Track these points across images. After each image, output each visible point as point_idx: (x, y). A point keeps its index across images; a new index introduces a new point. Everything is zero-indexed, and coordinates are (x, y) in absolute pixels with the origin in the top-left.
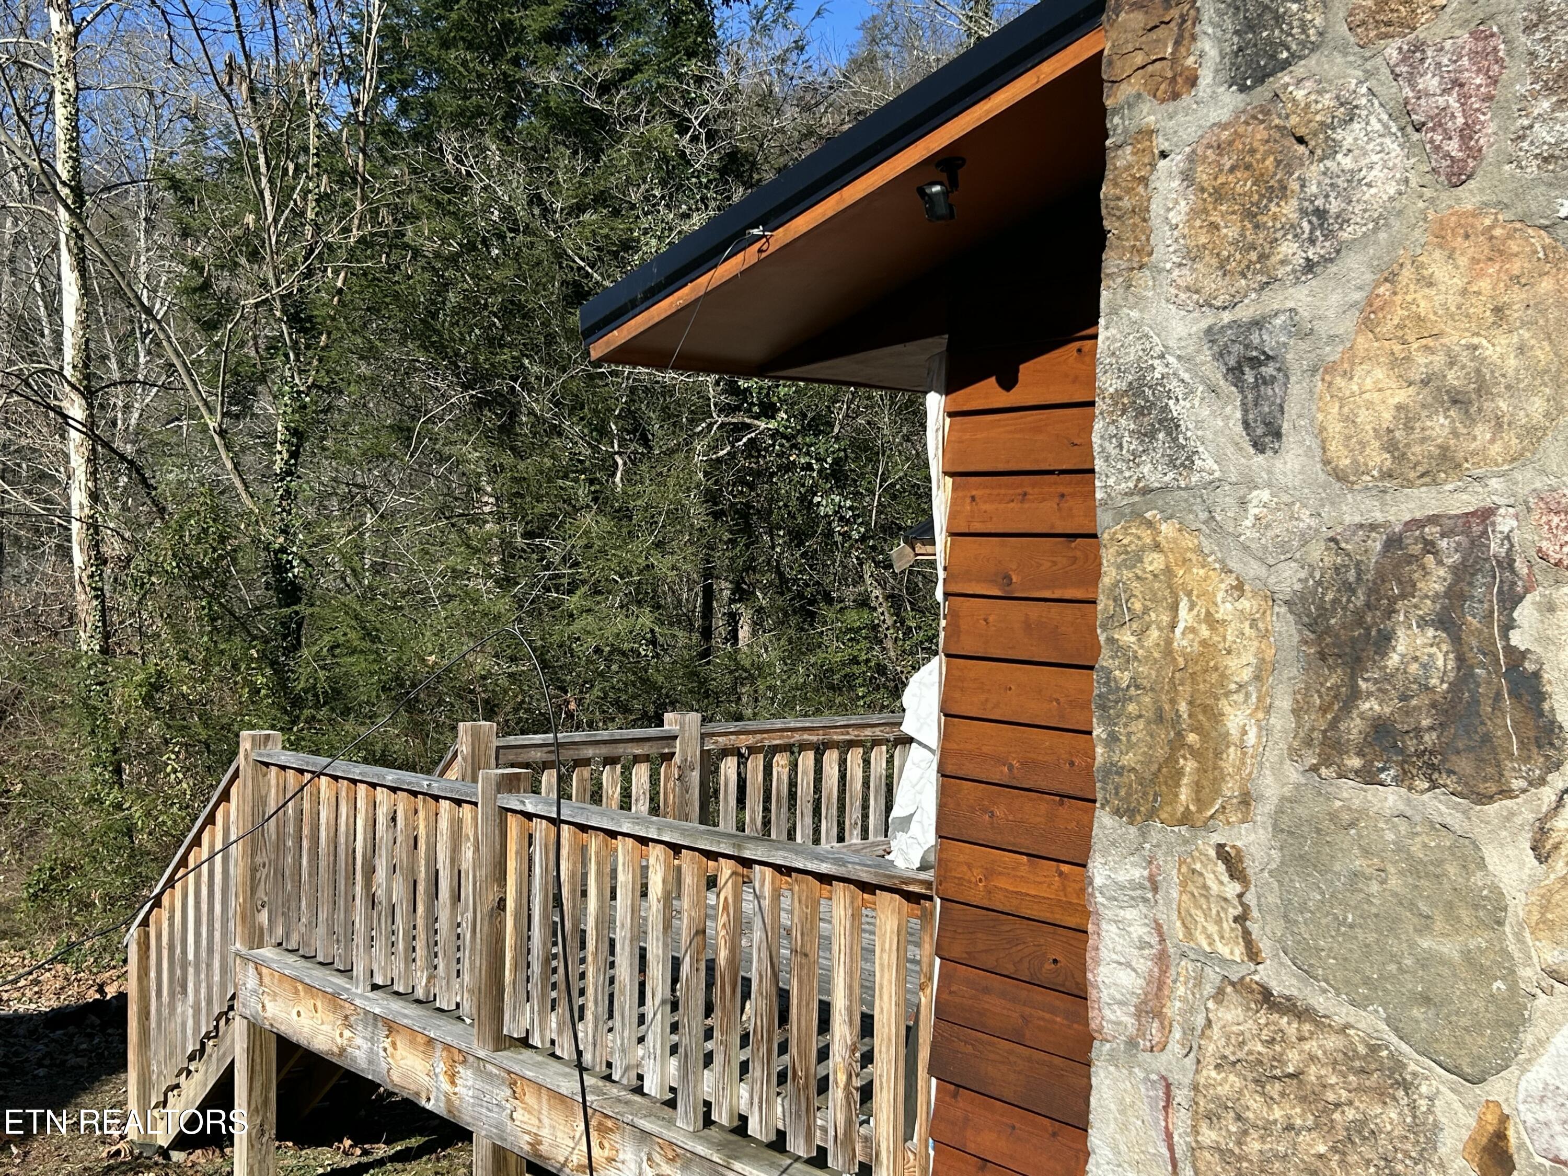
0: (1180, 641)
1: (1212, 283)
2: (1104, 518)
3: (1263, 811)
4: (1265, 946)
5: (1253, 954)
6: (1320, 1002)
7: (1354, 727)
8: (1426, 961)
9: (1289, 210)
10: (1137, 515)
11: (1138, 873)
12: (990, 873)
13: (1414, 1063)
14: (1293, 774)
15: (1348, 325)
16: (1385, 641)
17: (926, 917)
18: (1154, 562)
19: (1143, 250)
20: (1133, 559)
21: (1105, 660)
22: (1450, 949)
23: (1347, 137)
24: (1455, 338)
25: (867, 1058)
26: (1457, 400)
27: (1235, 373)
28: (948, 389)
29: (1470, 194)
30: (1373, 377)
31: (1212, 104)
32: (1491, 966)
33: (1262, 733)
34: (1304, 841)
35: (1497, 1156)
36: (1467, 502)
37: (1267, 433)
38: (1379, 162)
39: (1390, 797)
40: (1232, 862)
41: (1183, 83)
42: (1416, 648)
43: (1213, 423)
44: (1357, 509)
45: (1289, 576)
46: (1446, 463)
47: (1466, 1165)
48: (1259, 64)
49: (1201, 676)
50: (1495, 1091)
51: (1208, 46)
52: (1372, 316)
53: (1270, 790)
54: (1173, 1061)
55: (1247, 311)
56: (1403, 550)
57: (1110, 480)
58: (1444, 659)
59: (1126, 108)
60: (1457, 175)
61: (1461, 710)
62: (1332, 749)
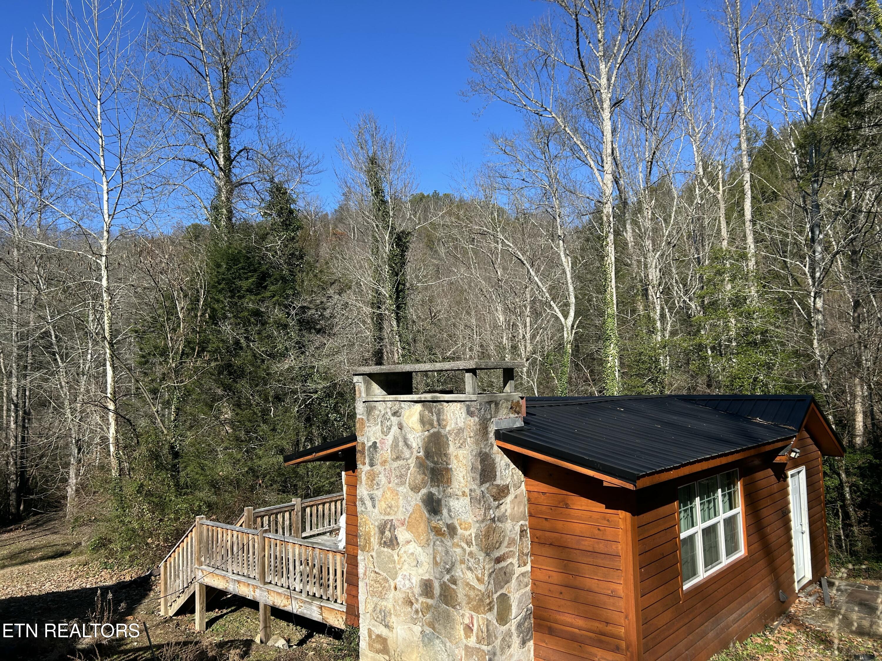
0: (366, 530)
1: (368, 488)
2: (358, 514)
3: (375, 551)
4: (375, 566)
6: (381, 573)
7: (382, 542)
8: (389, 567)
9: (375, 482)
10: (362, 514)
11: (363, 558)
12: (354, 550)
13: (389, 579)
14: (377, 546)
15: (381, 496)
16: (385, 532)
17: (344, 557)
18: (364, 520)
19: (361, 482)
20: (361, 519)
21: (359, 531)
22: (391, 566)
23: (380, 476)
24: (389, 500)
25: (336, 581)
26: (390, 507)
27: (371, 499)
28: (345, 471)
29: (390, 485)
30: (383, 503)
31: (367, 468)
32: (395, 568)
33: (374, 541)
34: (379, 554)
35: (396, 588)
36: (391, 518)
37: (374, 507)
38: (383, 480)
39: (386, 549)
40: (372, 556)
41: (364, 464)
42: (387, 533)
43: (369, 503)
44: (382, 517)
45: (376, 524)
46: (389, 514)
47: (393, 590)
48: (372, 465)
49: (368, 533)
50: (395, 581)
51: (367, 461)
52: (383, 496)
53: (375, 548)
54: (367, 581)
55: (371, 492)
56: (386, 523)
57: (359, 509)
58: (390, 535)
59: (360, 466)
60: (389, 483)
61: (391, 540)
62: (381, 544)
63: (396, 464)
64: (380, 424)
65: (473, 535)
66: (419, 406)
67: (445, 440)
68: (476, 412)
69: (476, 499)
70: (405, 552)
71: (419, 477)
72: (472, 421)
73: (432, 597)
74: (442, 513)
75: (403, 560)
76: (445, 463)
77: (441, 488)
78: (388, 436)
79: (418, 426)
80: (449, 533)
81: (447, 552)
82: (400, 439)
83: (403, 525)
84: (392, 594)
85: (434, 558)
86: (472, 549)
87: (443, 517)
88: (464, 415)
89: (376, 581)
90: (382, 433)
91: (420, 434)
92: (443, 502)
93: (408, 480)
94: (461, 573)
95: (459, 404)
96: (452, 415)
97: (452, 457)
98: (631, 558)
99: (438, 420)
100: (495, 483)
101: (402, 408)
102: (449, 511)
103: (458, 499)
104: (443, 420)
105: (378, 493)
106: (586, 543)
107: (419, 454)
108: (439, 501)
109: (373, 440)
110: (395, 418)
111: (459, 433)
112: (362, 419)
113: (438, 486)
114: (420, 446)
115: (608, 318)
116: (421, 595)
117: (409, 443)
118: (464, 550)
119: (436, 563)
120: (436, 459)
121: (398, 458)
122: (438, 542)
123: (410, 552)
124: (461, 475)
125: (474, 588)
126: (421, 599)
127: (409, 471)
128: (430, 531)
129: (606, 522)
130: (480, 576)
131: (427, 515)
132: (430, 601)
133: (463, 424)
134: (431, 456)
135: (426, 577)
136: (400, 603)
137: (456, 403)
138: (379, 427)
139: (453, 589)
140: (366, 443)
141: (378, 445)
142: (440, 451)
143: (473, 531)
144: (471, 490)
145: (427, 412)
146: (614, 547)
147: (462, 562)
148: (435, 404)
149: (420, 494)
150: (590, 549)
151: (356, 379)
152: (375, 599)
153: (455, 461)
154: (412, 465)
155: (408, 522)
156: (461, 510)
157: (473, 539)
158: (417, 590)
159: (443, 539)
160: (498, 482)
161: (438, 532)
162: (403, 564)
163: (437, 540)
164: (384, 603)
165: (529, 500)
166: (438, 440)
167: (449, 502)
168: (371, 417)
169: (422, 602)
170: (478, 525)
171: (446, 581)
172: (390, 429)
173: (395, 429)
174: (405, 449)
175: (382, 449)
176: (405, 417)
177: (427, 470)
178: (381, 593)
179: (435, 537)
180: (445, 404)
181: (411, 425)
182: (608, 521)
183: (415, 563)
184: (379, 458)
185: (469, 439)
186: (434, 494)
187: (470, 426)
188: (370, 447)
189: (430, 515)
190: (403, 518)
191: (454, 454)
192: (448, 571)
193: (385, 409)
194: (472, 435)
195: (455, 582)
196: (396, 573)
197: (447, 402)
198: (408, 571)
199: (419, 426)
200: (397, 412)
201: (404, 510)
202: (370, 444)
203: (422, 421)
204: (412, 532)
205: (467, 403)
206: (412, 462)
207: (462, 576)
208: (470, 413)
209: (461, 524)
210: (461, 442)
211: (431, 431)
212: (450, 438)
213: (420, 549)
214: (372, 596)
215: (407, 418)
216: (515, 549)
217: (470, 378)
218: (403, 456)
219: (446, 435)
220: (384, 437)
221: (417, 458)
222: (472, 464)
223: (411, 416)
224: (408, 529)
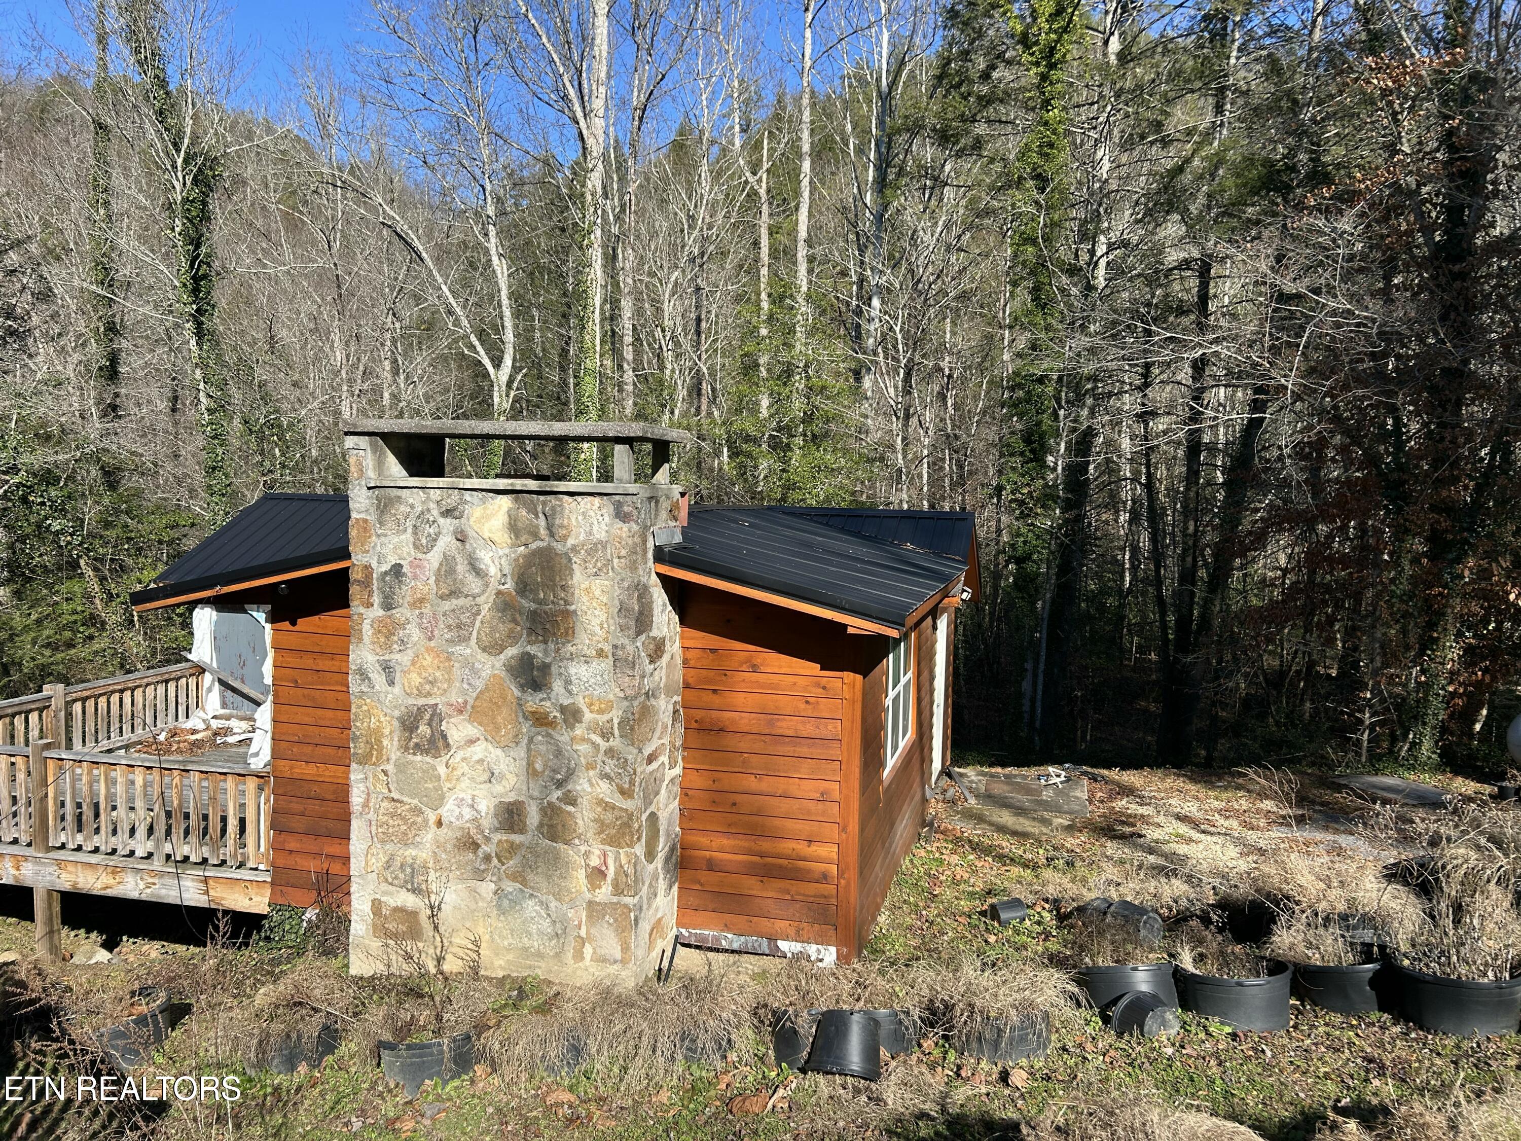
0: (372, 726)
1: (378, 650)
2: (352, 697)
3: (392, 762)
4: (392, 789)
5: (390, 791)
6: (405, 799)
7: (411, 744)
8: (426, 789)
9: (396, 638)
10: (361, 697)
11: (362, 776)
12: (291, 768)
13: (424, 808)
14: (399, 754)
15: (409, 664)
16: (417, 728)
17: (267, 782)
18: (365, 708)
19: (361, 639)
20: (359, 707)
21: (353, 729)
22: (430, 786)
23: (408, 627)
24: (430, 671)
26: (431, 682)
27: (384, 669)
29: (432, 644)
30: (414, 676)
31: (377, 612)
32: (438, 788)
33: (391, 745)
34: (401, 768)
35: (439, 824)
36: (433, 702)
37: (391, 683)
38: (414, 633)
39: (418, 758)
40: (385, 772)
41: (370, 605)
42: (423, 729)
43: (378, 679)
44: (411, 701)
45: (397, 713)
46: (429, 694)
47: (434, 827)
48: (388, 606)
49: (377, 733)
50: (439, 811)
51: (376, 599)
52: (413, 663)
53: (393, 757)
54: (371, 816)
55: (386, 657)
56: (421, 710)
57: (353, 689)
58: (429, 731)
59: (356, 607)
60: (430, 639)
61: (432, 741)
62: (407, 749)
63: (447, 605)
64: (410, 530)
65: (616, 721)
66: (505, 502)
67: (564, 561)
68: (635, 513)
69: (626, 660)
70: (464, 759)
71: (503, 628)
72: (625, 529)
73: (522, 831)
74: (550, 688)
75: (458, 772)
76: (562, 602)
77: (552, 646)
78: (429, 556)
79: (503, 537)
80: (565, 721)
81: (559, 753)
82: (459, 559)
83: (460, 712)
84: (429, 836)
85: (530, 764)
86: (612, 743)
87: (554, 694)
88: (607, 518)
89: (392, 815)
90: (416, 547)
91: (507, 551)
92: (554, 669)
93: (475, 633)
94: (586, 786)
95: (597, 500)
96: (580, 518)
97: (577, 592)
98: (858, 742)
99: (550, 528)
100: (651, 634)
101: (466, 502)
102: (568, 682)
103: (587, 662)
104: (562, 526)
105: (403, 659)
106: (784, 724)
107: (502, 587)
108: (545, 668)
109: (393, 560)
110: (449, 520)
111: (597, 551)
112: (366, 521)
113: (545, 642)
114: (506, 571)
115: (585, 375)
116: (497, 830)
117: (482, 566)
118: (596, 746)
119: (531, 772)
120: (542, 595)
121: (454, 593)
122: (540, 738)
123: (476, 758)
124: (596, 622)
125: (613, 808)
126: (497, 837)
127: (479, 618)
128: (521, 720)
129: (821, 690)
130: (626, 786)
131: (517, 692)
132: (517, 838)
133: (604, 534)
134: (531, 591)
135: (511, 797)
136: (449, 847)
137: (590, 498)
138: (408, 536)
139: (569, 813)
140: (374, 565)
141: (404, 570)
142: (554, 581)
143: (616, 716)
144: (615, 647)
145: (523, 512)
146: (830, 727)
147: (590, 766)
148: (542, 498)
149: (502, 657)
150: (790, 733)
151: (350, 441)
152: (389, 847)
153: (585, 599)
154: (487, 607)
155: (473, 707)
156: (592, 680)
157: (616, 726)
158: (487, 823)
159: (550, 731)
160: (654, 633)
161: (540, 720)
162: (458, 779)
163: (539, 733)
164: (411, 852)
165: (685, 662)
166: (548, 562)
167: (566, 668)
168: (387, 517)
169: (500, 841)
170: (626, 703)
171: (554, 800)
172: (435, 540)
173: (446, 542)
174: (471, 578)
175: (415, 577)
176: (472, 520)
177: (520, 614)
178: (406, 834)
179: (533, 729)
180: (566, 498)
181: (486, 535)
182: (824, 688)
183: (486, 777)
184: (405, 593)
185: (616, 561)
186: (535, 656)
187: (621, 538)
188: (386, 573)
189: (524, 691)
190: (460, 700)
191: (583, 586)
192: (559, 784)
193: (423, 503)
194: (623, 553)
195: (573, 802)
196: (442, 798)
197: (571, 494)
198: (470, 792)
199: (506, 536)
200: (454, 509)
201: (465, 686)
202: (385, 567)
203: (513, 527)
204: (480, 724)
205: (617, 497)
206: (486, 602)
207: (589, 790)
208: (621, 515)
209: (592, 704)
210: (599, 564)
211: (534, 546)
212: (574, 559)
213: (499, 752)
214: (383, 842)
215: (479, 521)
216: (666, 740)
217: (625, 455)
218: (465, 590)
219: (566, 554)
220: (420, 556)
221: (499, 593)
222: (621, 603)
223: (488, 518)
224: (471, 720)
